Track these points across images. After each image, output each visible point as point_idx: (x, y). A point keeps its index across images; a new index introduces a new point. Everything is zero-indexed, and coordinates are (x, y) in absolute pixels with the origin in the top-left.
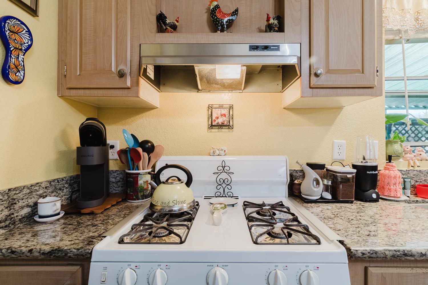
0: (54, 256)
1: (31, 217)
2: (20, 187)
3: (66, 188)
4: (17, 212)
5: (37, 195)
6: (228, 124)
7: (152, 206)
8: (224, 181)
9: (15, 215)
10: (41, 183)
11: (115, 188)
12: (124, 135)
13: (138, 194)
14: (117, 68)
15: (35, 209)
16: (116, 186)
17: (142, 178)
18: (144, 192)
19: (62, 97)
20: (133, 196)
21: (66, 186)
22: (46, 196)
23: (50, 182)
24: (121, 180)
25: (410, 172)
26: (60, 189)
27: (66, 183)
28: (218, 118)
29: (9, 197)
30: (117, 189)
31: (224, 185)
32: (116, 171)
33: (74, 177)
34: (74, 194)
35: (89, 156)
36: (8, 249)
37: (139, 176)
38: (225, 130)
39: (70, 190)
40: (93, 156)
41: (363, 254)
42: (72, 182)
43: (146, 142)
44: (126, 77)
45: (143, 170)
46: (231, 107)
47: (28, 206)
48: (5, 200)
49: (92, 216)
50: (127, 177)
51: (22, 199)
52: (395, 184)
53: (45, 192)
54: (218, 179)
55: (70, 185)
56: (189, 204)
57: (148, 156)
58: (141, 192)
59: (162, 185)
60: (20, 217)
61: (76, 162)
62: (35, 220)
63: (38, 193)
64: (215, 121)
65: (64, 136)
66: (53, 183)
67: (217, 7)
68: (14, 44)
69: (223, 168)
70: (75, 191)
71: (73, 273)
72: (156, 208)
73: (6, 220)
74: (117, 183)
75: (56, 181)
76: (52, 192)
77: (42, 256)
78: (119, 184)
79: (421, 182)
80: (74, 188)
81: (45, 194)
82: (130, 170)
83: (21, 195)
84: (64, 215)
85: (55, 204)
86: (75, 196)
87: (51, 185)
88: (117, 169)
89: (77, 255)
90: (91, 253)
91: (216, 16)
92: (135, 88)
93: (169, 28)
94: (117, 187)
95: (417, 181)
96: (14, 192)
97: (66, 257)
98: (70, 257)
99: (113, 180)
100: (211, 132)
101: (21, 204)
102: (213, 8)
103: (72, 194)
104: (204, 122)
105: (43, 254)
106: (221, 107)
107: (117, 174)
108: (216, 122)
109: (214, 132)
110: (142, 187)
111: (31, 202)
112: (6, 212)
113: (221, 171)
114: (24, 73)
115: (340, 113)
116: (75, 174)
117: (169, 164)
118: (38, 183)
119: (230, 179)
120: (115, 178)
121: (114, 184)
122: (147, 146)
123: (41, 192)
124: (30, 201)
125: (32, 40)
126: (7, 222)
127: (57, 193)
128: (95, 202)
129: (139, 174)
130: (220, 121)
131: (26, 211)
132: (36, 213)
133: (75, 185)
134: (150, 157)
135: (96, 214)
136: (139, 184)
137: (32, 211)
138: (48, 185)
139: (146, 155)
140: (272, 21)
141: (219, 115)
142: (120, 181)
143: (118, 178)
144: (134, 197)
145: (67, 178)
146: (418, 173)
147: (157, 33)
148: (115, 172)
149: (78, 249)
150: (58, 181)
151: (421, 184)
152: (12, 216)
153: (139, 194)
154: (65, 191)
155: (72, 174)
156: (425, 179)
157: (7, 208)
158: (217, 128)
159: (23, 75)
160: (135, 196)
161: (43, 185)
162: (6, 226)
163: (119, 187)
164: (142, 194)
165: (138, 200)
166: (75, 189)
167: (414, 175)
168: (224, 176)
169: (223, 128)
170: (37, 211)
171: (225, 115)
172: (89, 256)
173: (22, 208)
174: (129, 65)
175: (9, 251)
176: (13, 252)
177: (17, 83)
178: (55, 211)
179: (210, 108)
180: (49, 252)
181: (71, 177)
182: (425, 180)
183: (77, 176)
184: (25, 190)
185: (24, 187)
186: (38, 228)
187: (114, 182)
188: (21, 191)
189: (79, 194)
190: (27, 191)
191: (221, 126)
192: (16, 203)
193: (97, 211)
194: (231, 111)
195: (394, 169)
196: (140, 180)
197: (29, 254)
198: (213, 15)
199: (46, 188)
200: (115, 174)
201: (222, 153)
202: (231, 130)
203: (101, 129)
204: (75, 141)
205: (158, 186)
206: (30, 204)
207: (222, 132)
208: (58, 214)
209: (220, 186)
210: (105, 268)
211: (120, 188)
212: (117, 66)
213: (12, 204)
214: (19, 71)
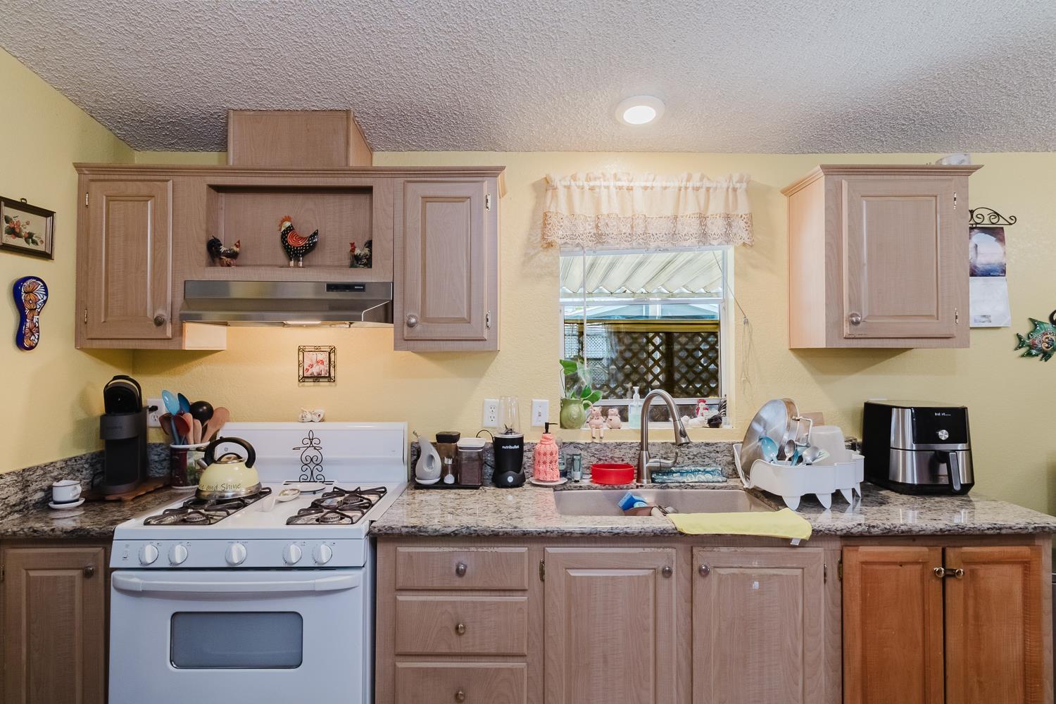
0: (77, 535)
1: (44, 503)
2: (34, 467)
3: (86, 469)
4: (31, 496)
5: (51, 477)
6: (327, 375)
7: (198, 492)
8: (312, 460)
9: (29, 499)
10: (56, 462)
11: (159, 470)
12: (164, 399)
13: (186, 478)
14: (154, 314)
15: (49, 494)
16: (159, 467)
17: (191, 456)
18: (195, 475)
19: (81, 349)
20: (179, 481)
21: (86, 466)
22: (61, 479)
23: (66, 461)
24: (167, 458)
25: (591, 445)
26: (78, 471)
27: (86, 463)
28: (312, 366)
29: (23, 478)
30: (161, 471)
31: (312, 466)
32: (160, 444)
33: (96, 455)
34: (96, 477)
35: (116, 428)
36: (30, 528)
37: (188, 452)
38: (324, 384)
39: (92, 472)
40: (121, 427)
41: (380, 530)
42: (94, 461)
43: (201, 404)
44: (166, 324)
45: (195, 443)
46: (332, 351)
47: (42, 490)
48: (19, 482)
49: (118, 504)
50: (172, 455)
51: (36, 481)
52: (545, 463)
53: (60, 474)
54: (304, 457)
55: (91, 465)
56: (249, 488)
57: (202, 425)
58: (190, 475)
59: (213, 465)
60: (33, 502)
61: (99, 437)
62: (49, 506)
63: (52, 475)
64: (308, 370)
65: (83, 400)
66: (69, 463)
67: (290, 229)
68: (28, 306)
69: (311, 442)
70: (98, 473)
71: (95, 555)
72: (203, 493)
73: (19, 504)
74: (160, 462)
75: (73, 461)
76: (68, 474)
77: (65, 535)
78: (165, 463)
79: (606, 460)
80: (97, 469)
81: (60, 476)
82: (175, 444)
83: (34, 477)
84: (85, 502)
85: (76, 488)
86: (98, 480)
87: (67, 466)
88: (162, 442)
89: (100, 533)
90: (114, 531)
91: (287, 242)
92: (178, 338)
93: (224, 258)
94: (161, 469)
95: (600, 460)
96: (28, 473)
97: (89, 536)
98: (92, 535)
99: (156, 458)
100: (303, 386)
101: (34, 487)
102: (284, 231)
103: (94, 477)
104: (292, 371)
105: (66, 532)
106: (317, 349)
107: (162, 449)
108: (310, 372)
109: (307, 386)
110: (192, 467)
111: (45, 484)
112: (20, 495)
113: (308, 445)
114: (38, 336)
115: (494, 359)
116: (99, 450)
117: (224, 437)
118: (52, 463)
119: (320, 457)
120: (159, 455)
121: (157, 465)
122: (201, 410)
123: (55, 473)
124: (43, 484)
125: (47, 295)
126: (22, 506)
127: (74, 475)
128: (123, 487)
129: (188, 450)
130: (315, 370)
131: (40, 495)
132: (50, 499)
133: (99, 466)
134: (207, 425)
135: (126, 501)
136: (188, 464)
137: (46, 496)
138: (64, 465)
139: (198, 423)
140: (357, 251)
141: (314, 361)
142: (165, 460)
143: (163, 455)
144: (181, 482)
145: (87, 456)
146: (602, 447)
147: (207, 266)
148: (158, 447)
149: (100, 528)
150: (76, 460)
151: (606, 463)
152: (26, 500)
153: (188, 477)
154: (84, 473)
155: (93, 450)
156: (612, 455)
157: (21, 490)
158: (312, 380)
159: (37, 337)
160: (182, 480)
161: (58, 465)
162: (20, 511)
163: (164, 468)
164: (192, 477)
165: (186, 485)
166: (98, 471)
167: (597, 450)
168: (311, 452)
169: (321, 380)
170: (52, 497)
171: (322, 362)
172: (111, 534)
173: (36, 491)
174: (169, 309)
175: (31, 530)
176: (35, 531)
177: (31, 348)
178: (75, 496)
179: (302, 350)
180: (71, 531)
181: (92, 454)
182: (612, 458)
183: (101, 452)
184: (39, 470)
185: (38, 467)
186: (53, 515)
187: (156, 462)
188: (35, 472)
189: (103, 479)
190: (40, 472)
191: (317, 378)
192: (29, 486)
193: (126, 498)
194: (332, 355)
195: (547, 443)
196: (189, 458)
197: (51, 533)
198: (284, 239)
199: (61, 468)
200: (159, 449)
201: (316, 418)
202: (333, 384)
203: (133, 390)
204: (99, 407)
205: (208, 465)
206: (43, 488)
207: (319, 386)
208: (77, 500)
209: (306, 467)
210: (127, 546)
211: (165, 470)
212: (154, 310)
213: (26, 486)
214: (33, 334)
